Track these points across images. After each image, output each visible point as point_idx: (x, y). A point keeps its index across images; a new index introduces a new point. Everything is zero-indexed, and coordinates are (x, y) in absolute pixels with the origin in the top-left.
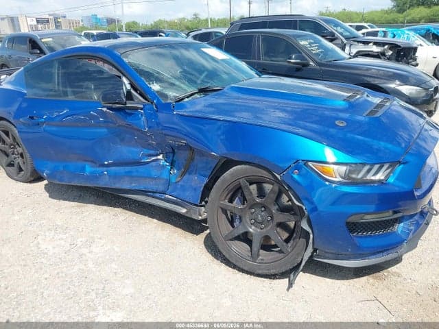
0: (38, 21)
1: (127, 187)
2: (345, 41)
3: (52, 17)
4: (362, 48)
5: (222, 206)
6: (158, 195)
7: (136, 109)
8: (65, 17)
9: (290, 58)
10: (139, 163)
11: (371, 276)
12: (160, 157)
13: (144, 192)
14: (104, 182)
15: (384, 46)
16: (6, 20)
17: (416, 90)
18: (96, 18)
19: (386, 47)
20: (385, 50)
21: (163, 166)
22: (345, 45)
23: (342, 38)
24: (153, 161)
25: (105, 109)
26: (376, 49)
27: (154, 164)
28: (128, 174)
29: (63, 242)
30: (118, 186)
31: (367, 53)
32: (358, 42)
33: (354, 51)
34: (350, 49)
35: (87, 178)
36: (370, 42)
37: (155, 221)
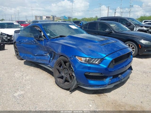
0: (47, 18)
1: (40, 62)
2: (134, 26)
3: (52, 16)
4: (140, 28)
5: (57, 68)
6: (47, 65)
7: (42, 40)
8: (56, 16)
9: (106, 30)
10: (43, 55)
11: (97, 94)
12: (48, 54)
13: (44, 64)
14: (35, 60)
15: (148, 28)
16: (39, 17)
17: (148, 42)
18: (65, 17)
19: (149, 28)
20: (148, 29)
21: (48, 57)
22: (134, 27)
23: (134, 25)
24: (46, 55)
25: (35, 40)
26: (145, 29)
27: (46, 56)
28: (40, 58)
29: (20, 75)
30: (38, 62)
31: (142, 30)
32: (139, 26)
33: (137, 29)
34: (136, 28)
35: (31, 59)
36: (143, 26)
37: (47, 73)
